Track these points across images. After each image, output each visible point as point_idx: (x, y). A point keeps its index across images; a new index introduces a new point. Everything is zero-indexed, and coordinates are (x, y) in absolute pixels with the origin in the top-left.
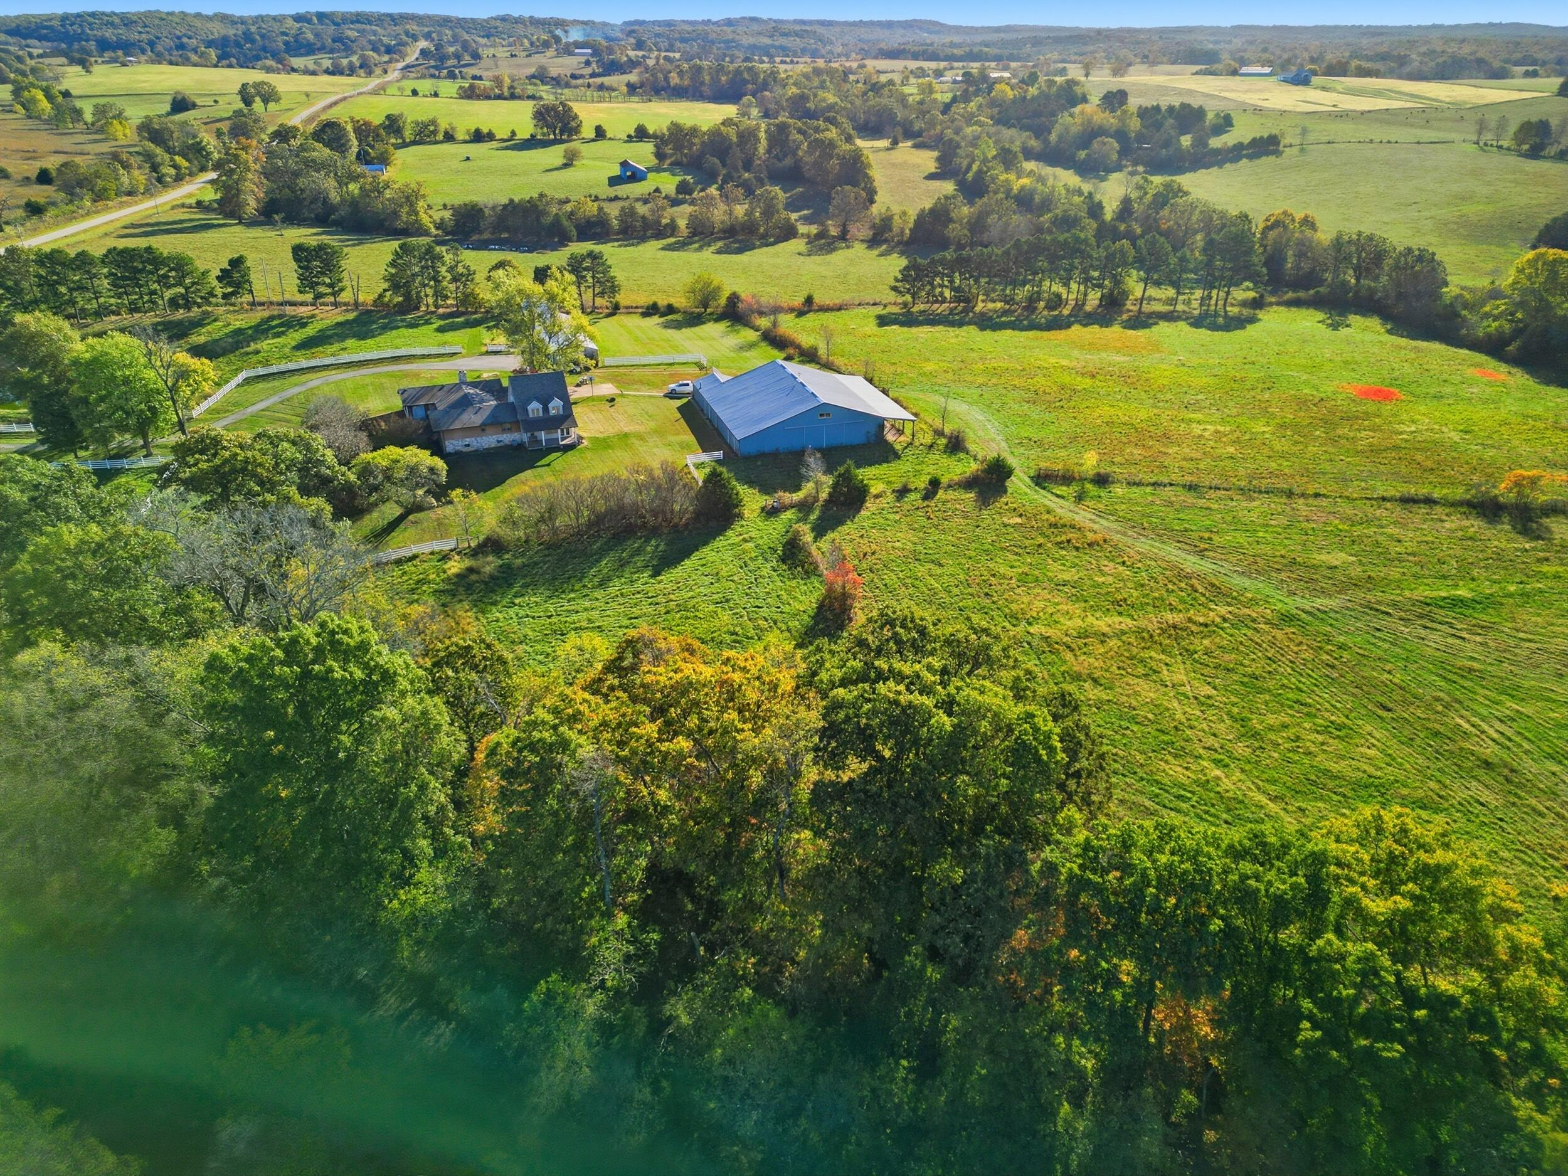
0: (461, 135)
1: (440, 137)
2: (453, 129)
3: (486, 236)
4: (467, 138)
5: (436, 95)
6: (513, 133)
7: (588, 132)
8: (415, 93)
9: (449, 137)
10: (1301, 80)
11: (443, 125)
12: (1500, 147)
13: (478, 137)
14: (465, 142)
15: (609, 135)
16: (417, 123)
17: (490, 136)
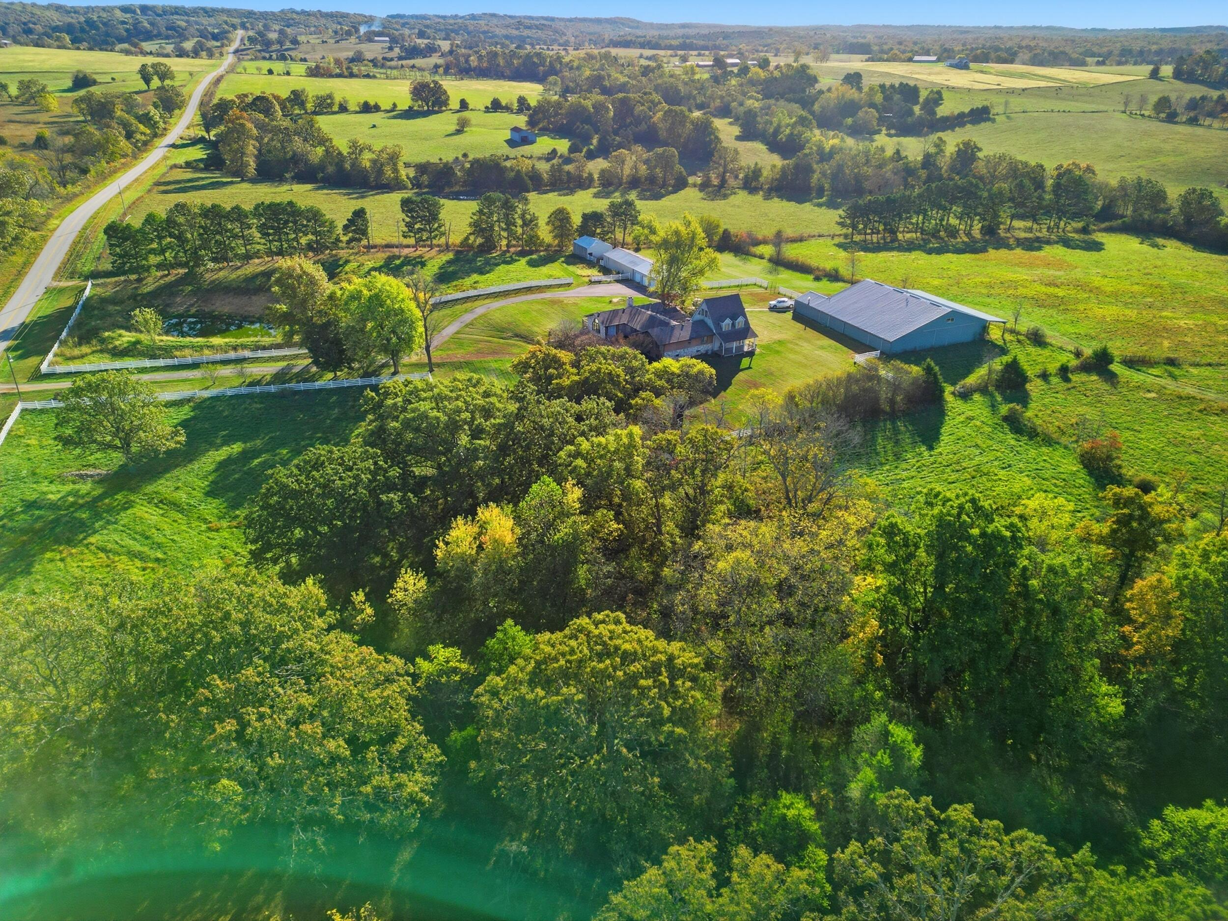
0: (352, 107)
1: (336, 108)
2: (346, 102)
3: (456, 188)
4: (357, 109)
5: (288, 74)
6: (395, 105)
7: (454, 104)
8: (270, 72)
9: (343, 109)
10: (962, 66)
11: (338, 99)
12: (1143, 115)
13: (367, 108)
14: (357, 112)
15: (470, 107)
16: (317, 97)
17: (376, 108)
